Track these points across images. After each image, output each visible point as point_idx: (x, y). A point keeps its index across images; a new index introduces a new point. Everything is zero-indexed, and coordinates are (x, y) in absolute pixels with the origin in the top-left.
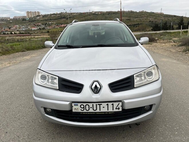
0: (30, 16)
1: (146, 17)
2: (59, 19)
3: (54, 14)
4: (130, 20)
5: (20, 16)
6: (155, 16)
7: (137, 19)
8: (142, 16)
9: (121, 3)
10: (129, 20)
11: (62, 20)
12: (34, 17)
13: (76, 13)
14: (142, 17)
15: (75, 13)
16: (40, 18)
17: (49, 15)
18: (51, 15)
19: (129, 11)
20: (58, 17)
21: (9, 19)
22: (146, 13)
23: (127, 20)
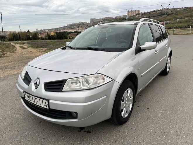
0: (130, 15)
2: (158, 16)
3: (154, 11)
5: (122, 15)
11: (162, 17)
12: (134, 15)
13: (181, 8)
15: (179, 8)
16: (139, 16)
17: (149, 12)
18: (151, 12)
20: (158, 14)
21: (111, 19)
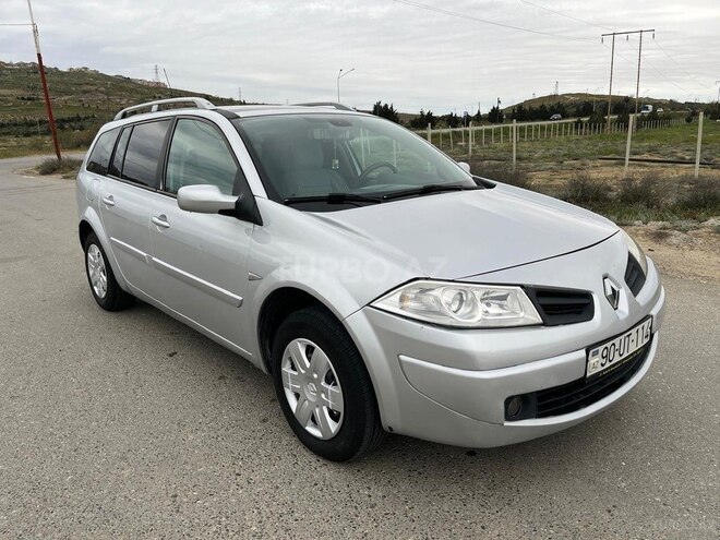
1: (102, 92)
4: (38, 99)
6: (137, 92)
7: (66, 98)
8: (89, 87)
9: (35, 31)
10: (29, 99)
14: (85, 92)
19: (25, 64)
22: (98, 76)
23: (23, 99)
